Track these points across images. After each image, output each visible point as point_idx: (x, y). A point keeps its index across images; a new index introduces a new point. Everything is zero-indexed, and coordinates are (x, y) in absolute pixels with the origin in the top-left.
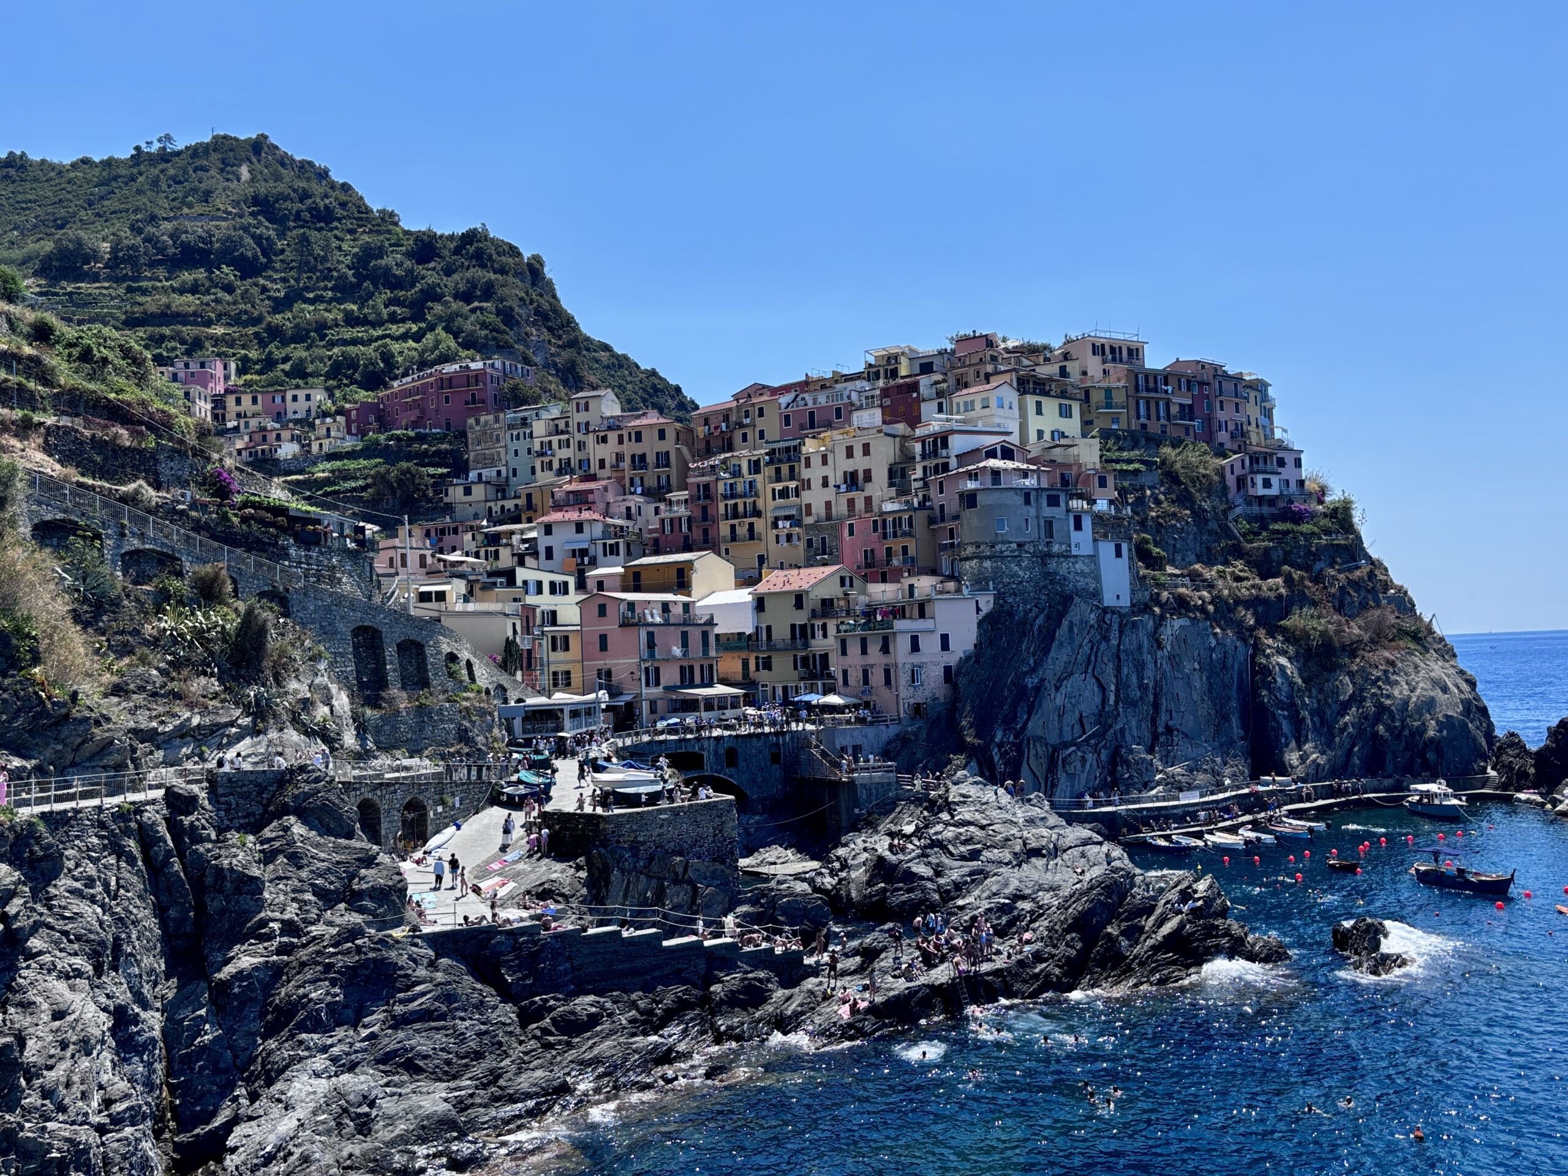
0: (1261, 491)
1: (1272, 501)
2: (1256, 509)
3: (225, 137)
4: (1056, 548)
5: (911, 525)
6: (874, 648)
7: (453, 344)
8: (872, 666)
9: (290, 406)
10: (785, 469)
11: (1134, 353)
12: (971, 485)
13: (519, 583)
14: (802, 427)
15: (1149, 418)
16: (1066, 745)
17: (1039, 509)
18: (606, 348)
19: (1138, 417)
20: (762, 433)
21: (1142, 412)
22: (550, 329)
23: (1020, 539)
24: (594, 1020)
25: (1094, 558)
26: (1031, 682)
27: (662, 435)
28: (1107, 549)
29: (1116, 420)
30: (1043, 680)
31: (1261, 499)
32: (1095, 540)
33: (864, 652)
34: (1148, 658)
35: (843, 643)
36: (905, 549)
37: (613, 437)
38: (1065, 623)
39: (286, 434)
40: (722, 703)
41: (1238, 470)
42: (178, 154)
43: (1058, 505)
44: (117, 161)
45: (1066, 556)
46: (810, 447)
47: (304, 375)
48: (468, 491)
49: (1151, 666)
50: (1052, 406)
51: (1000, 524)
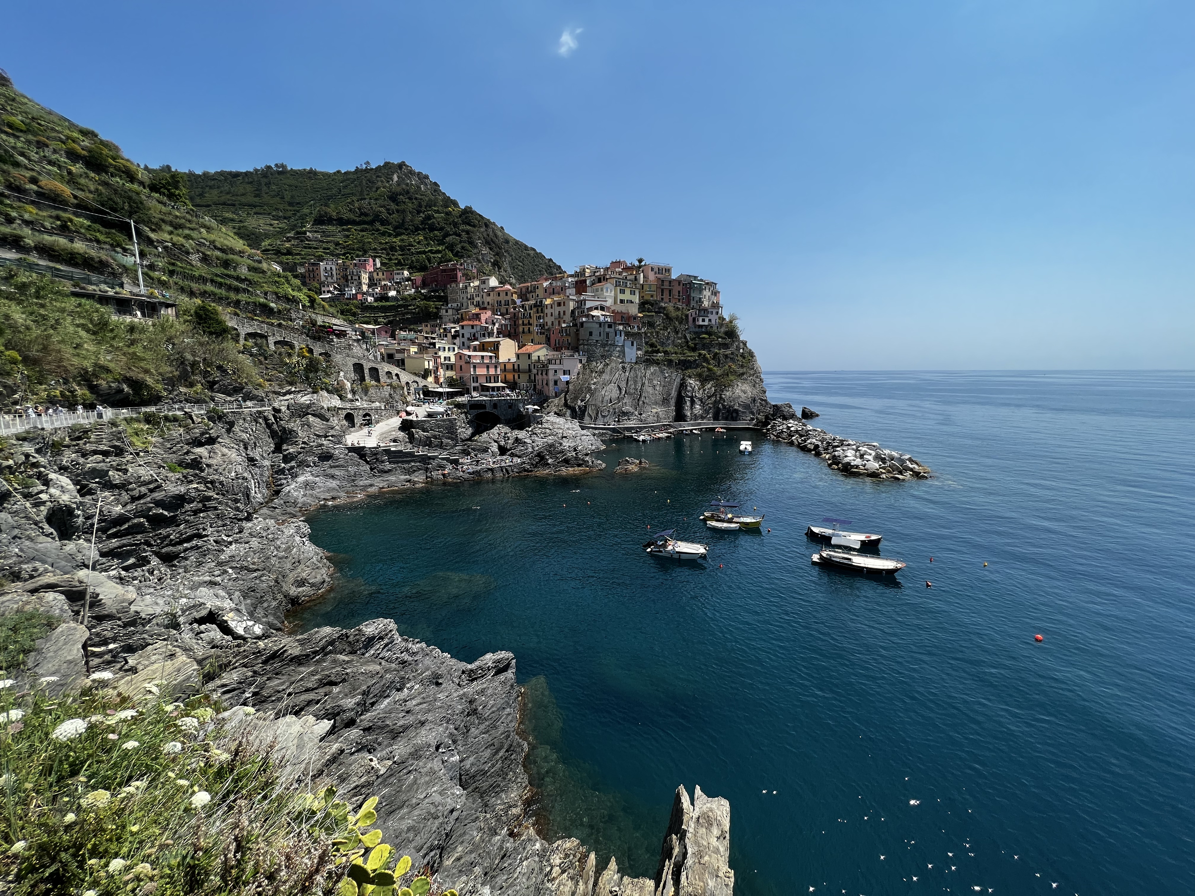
0: (701, 323)
1: (703, 327)
2: (697, 330)
3: (389, 163)
4: (610, 342)
5: (569, 332)
6: (544, 373)
7: (451, 255)
9: (396, 277)
10: (540, 309)
11: (668, 270)
12: (584, 319)
13: (437, 347)
14: (550, 294)
16: (603, 407)
17: (604, 329)
18: (534, 250)
22: (491, 249)
23: (597, 339)
24: (390, 471)
25: (623, 346)
27: (507, 294)
28: (628, 342)
29: (652, 296)
31: (701, 326)
32: (624, 340)
35: (538, 371)
37: (492, 294)
38: (609, 367)
39: (392, 288)
40: (498, 388)
41: (694, 315)
42: (372, 169)
43: (611, 328)
44: (350, 172)
45: (614, 345)
46: (548, 301)
47: (402, 265)
48: (447, 312)
50: (628, 291)
51: (591, 334)
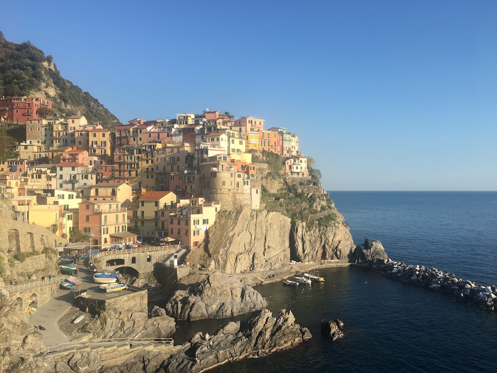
0: (295, 170)
1: (298, 173)
2: (294, 176)
4: (239, 191)
5: (194, 179)
6: (183, 223)
8: (182, 229)
11: (261, 123)
12: (215, 169)
13: (56, 194)
15: (265, 145)
16: (241, 254)
17: (235, 178)
19: (262, 145)
20: (141, 138)
21: (263, 144)
23: (229, 188)
25: (250, 194)
26: (231, 234)
27: (104, 135)
28: (254, 190)
29: (255, 146)
30: (234, 234)
31: (295, 173)
32: (251, 189)
33: (179, 223)
34: (264, 224)
35: (172, 220)
36: (191, 186)
38: (241, 215)
41: (289, 163)
43: (240, 177)
45: (242, 193)
46: (159, 147)
48: (26, 147)
49: (265, 227)
50: (237, 141)
51: (224, 183)
